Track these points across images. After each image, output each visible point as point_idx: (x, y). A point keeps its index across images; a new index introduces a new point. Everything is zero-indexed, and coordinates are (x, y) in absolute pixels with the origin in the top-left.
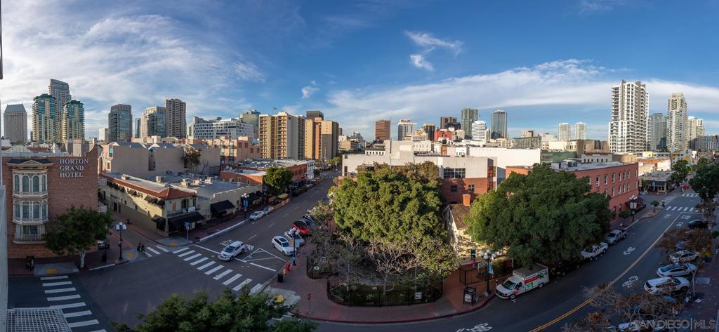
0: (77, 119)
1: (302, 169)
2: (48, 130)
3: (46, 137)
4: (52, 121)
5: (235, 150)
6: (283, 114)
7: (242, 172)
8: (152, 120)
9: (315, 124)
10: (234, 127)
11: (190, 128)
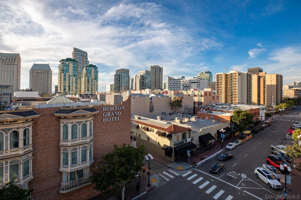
0: (93, 78)
1: (256, 112)
2: (71, 85)
3: (69, 90)
4: (74, 78)
5: (203, 98)
6: (234, 72)
7: (211, 112)
8: (143, 78)
9: (259, 78)
10: (195, 82)
11: (165, 84)
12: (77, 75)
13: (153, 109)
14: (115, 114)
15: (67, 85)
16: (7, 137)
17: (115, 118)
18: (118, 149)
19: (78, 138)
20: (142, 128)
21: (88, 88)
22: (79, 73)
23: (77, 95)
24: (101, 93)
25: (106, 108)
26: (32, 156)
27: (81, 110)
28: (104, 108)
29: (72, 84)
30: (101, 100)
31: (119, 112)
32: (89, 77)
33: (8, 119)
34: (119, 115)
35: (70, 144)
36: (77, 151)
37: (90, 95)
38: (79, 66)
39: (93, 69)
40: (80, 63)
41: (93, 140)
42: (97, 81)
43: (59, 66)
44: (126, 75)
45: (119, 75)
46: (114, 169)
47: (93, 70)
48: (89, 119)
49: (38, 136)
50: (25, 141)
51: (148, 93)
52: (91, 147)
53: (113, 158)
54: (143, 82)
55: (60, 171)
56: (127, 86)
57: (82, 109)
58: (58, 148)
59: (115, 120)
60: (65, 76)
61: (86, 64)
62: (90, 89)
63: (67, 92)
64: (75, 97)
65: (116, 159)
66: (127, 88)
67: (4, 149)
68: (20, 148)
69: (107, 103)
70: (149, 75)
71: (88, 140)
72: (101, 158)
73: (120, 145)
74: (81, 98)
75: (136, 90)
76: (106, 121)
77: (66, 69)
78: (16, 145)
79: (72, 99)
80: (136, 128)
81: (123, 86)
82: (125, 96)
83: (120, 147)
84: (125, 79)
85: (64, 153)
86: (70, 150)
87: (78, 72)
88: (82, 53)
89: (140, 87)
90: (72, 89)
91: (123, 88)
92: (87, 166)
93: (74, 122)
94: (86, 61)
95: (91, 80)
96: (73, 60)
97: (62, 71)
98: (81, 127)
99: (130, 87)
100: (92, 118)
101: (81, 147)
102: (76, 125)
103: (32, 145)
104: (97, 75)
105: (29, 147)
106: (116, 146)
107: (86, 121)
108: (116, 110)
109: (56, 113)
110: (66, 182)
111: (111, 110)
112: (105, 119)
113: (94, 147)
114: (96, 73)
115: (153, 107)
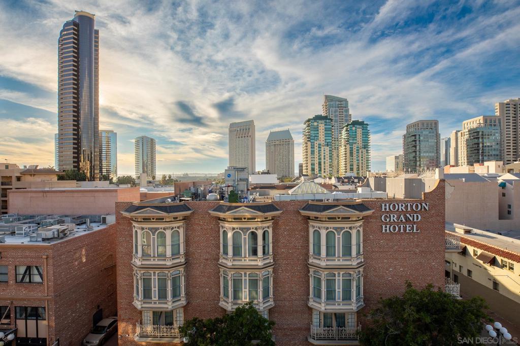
12: (332, 144)
13: (509, 212)
14: (406, 218)
15: (315, 162)
16: (245, 238)
17: (408, 226)
18: (414, 292)
19: (337, 256)
20: (475, 255)
21: (352, 165)
22: (335, 138)
23: (333, 178)
24: (377, 174)
25: (388, 205)
26: (273, 272)
27: (341, 207)
28: (383, 205)
29: (324, 159)
30: (377, 188)
31: (415, 215)
32: (351, 144)
33: (247, 214)
34: (415, 220)
35: (325, 264)
36: (335, 279)
37: (355, 178)
38: (335, 127)
39: (359, 128)
40: (336, 121)
41: (363, 265)
42: (367, 150)
43: (303, 132)
44: (430, 133)
45: (415, 136)
46: (406, 333)
47: (359, 131)
48: (355, 225)
49: (280, 244)
50: (264, 247)
51: (492, 171)
52: (359, 277)
53: (404, 309)
54: (478, 144)
55: (309, 305)
56: (433, 157)
57: (343, 205)
58: (306, 267)
59: (408, 231)
60: (313, 147)
61: (347, 121)
62: (355, 167)
63: (317, 174)
64: (330, 183)
65: (409, 312)
66: (435, 163)
67: (243, 256)
68: (259, 257)
69: (391, 195)
70: (495, 125)
71: (355, 263)
72: (379, 302)
73: (419, 285)
74: (339, 183)
75: (457, 164)
76: (388, 231)
77: (314, 135)
78: (254, 252)
79: (325, 186)
80: (459, 253)
81: (424, 157)
82: (431, 179)
83: (419, 290)
84: (428, 141)
85: (314, 277)
86: (323, 275)
87: (333, 138)
88: (338, 103)
89: (468, 157)
90: (325, 169)
91: (424, 162)
92: (352, 311)
93: (331, 228)
94: (346, 116)
95: (357, 150)
96: (325, 118)
97: (308, 138)
98: (341, 236)
99: (442, 159)
100: (362, 223)
101: (341, 273)
102: (333, 232)
103: (272, 256)
104: (366, 139)
105: (268, 258)
106: (409, 285)
107: (350, 228)
108: (409, 209)
109: (303, 209)
110: (318, 327)
111: (398, 209)
112: (386, 227)
113: (365, 277)
114: (364, 136)
115: (510, 206)
